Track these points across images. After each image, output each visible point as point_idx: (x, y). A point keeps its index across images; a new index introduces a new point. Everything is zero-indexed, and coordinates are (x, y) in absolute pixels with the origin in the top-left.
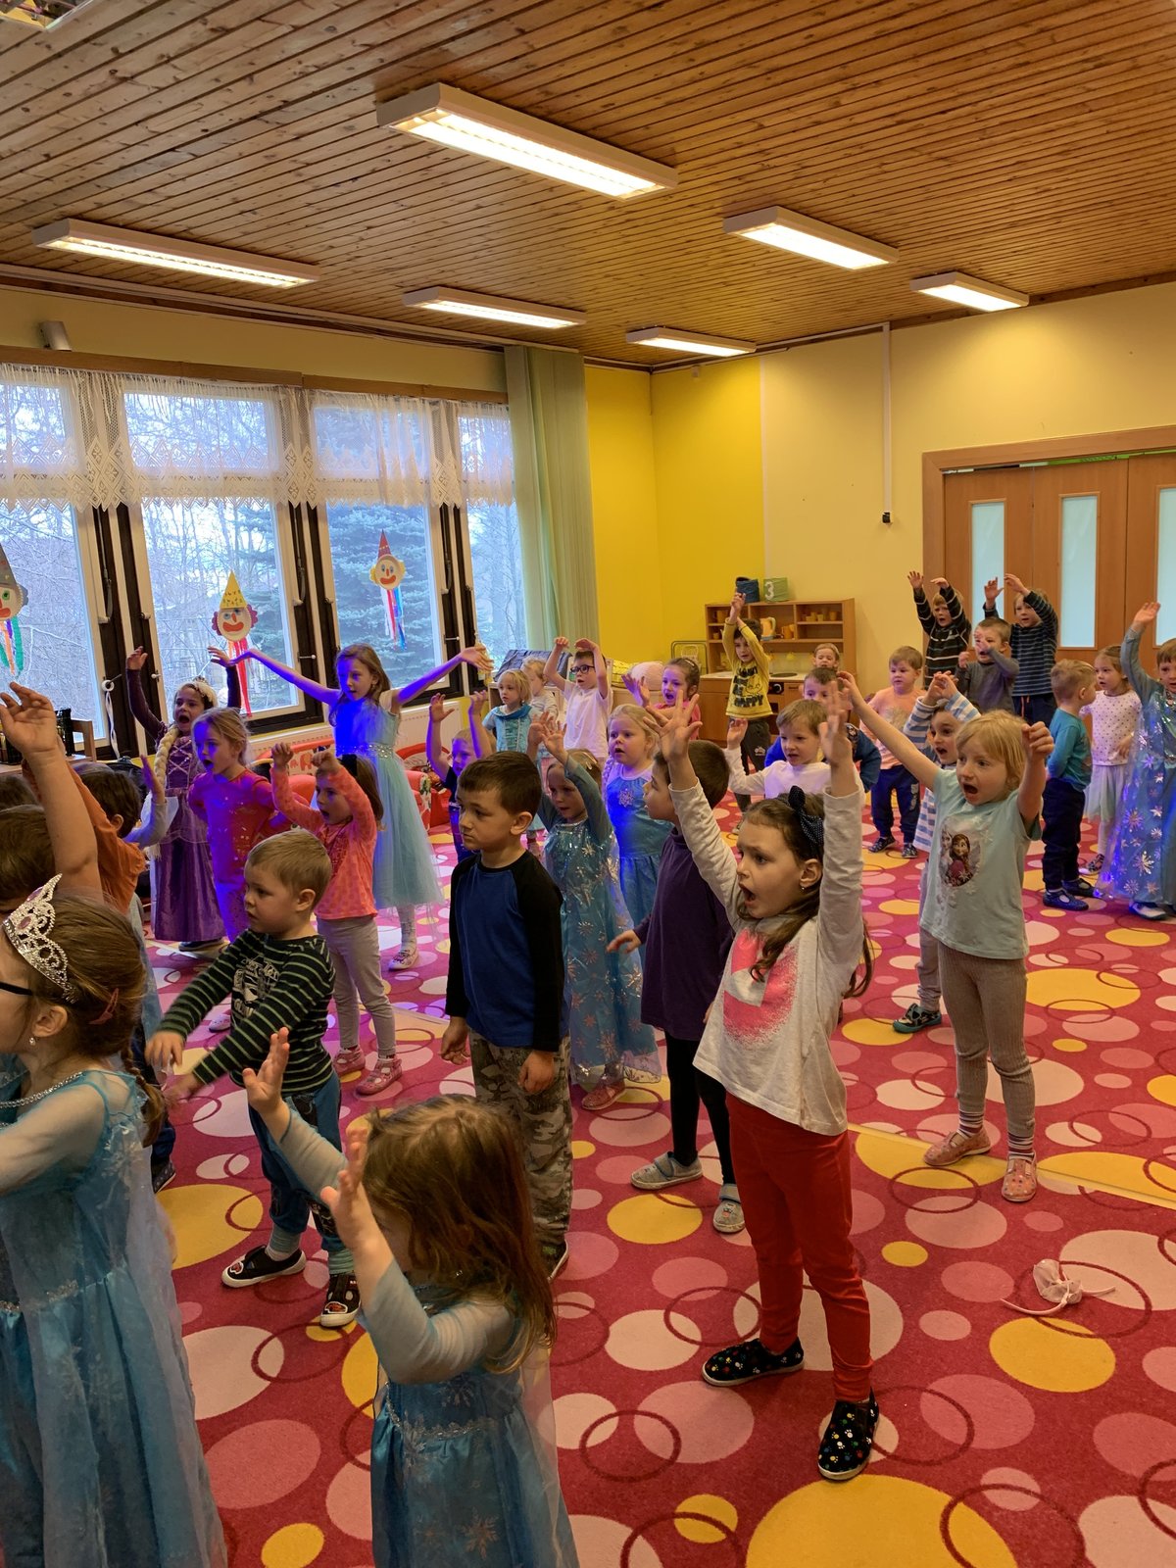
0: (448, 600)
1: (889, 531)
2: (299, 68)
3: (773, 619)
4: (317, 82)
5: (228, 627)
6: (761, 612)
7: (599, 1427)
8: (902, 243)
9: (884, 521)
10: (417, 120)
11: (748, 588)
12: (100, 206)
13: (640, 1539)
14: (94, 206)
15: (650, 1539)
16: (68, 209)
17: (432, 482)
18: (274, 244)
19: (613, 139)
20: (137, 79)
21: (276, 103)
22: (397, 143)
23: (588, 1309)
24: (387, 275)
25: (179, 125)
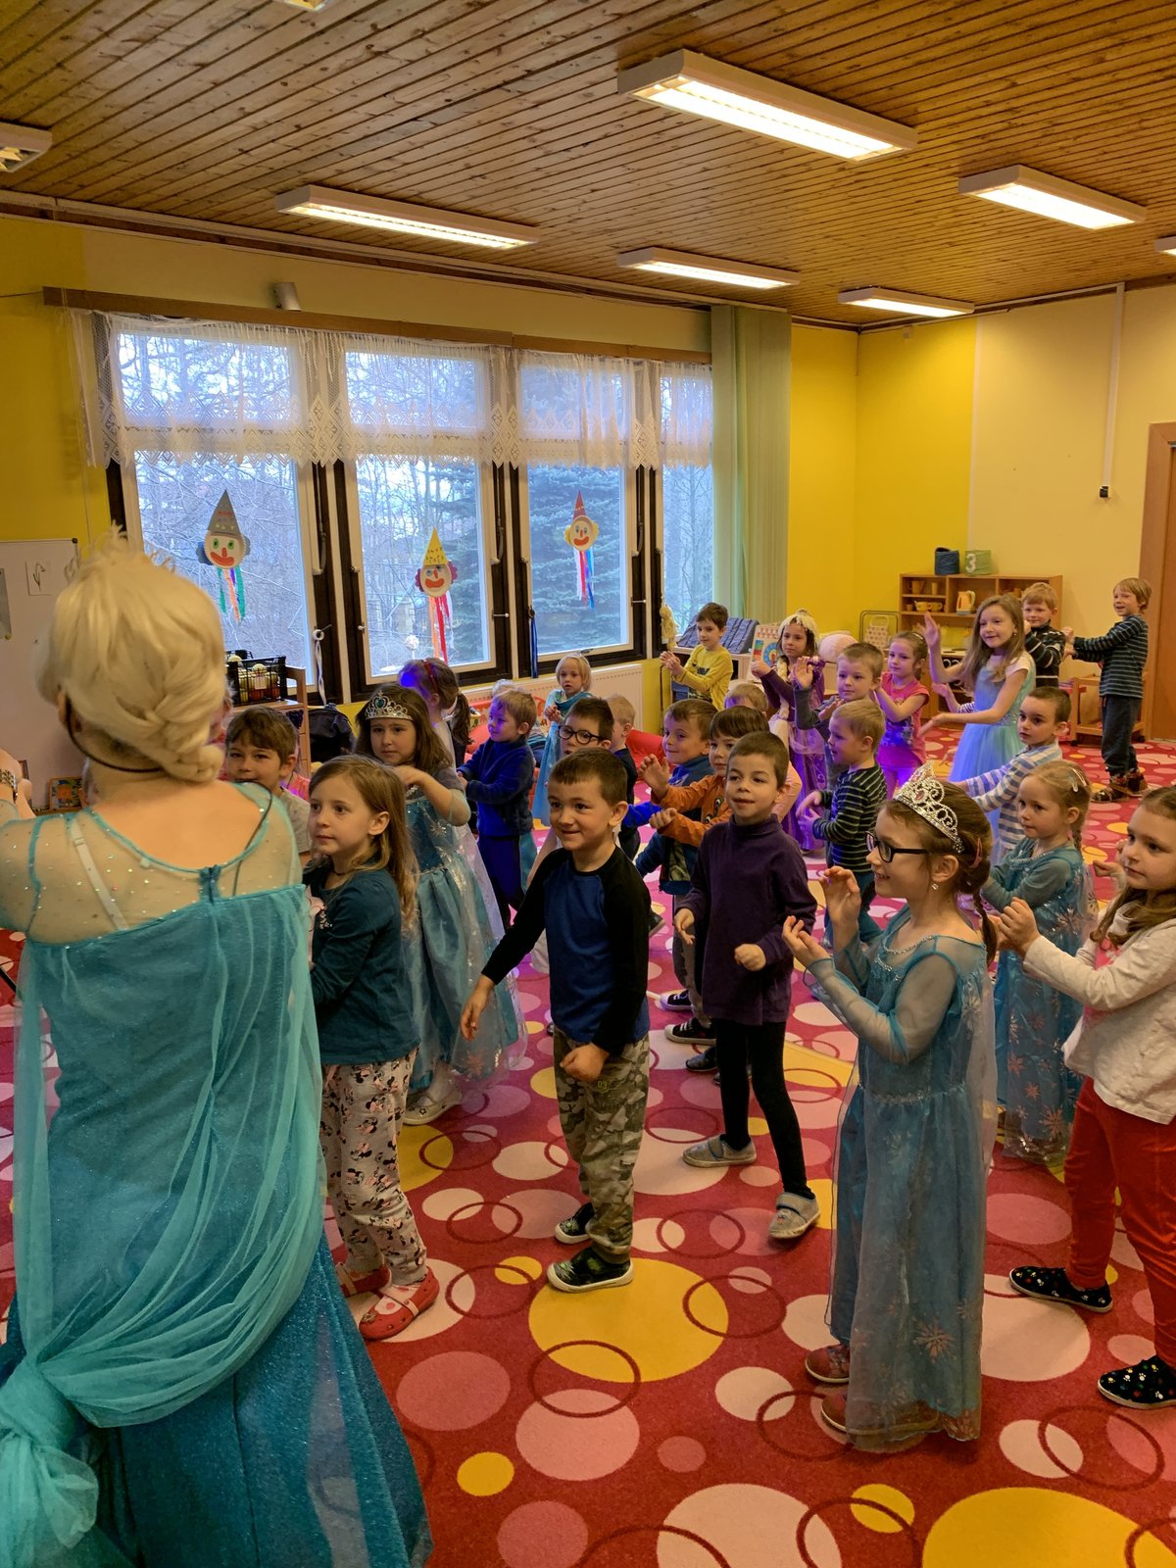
0: (637, 563)
1: (1105, 506)
2: (546, 39)
3: (973, 593)
4: (561, 52)
5: (430, 584)
6: (960, 585)
7: (776, 1403)
8: (1150, 201)
9: (1101, 496)
10: (657, 87)
11: (947, 560)
12: (341, 172)
13: (816, 1519)
14: (333, 173)
15: (827, 1520)
16: (311, 176)
17: (631, 444)
18: (499, 208)
19: (855, 101)
20: (390, 53)
21: (520, 72)
22: (632, 109)
23: (765, 1285)
24: (605, 236)
25: (423, 97)
